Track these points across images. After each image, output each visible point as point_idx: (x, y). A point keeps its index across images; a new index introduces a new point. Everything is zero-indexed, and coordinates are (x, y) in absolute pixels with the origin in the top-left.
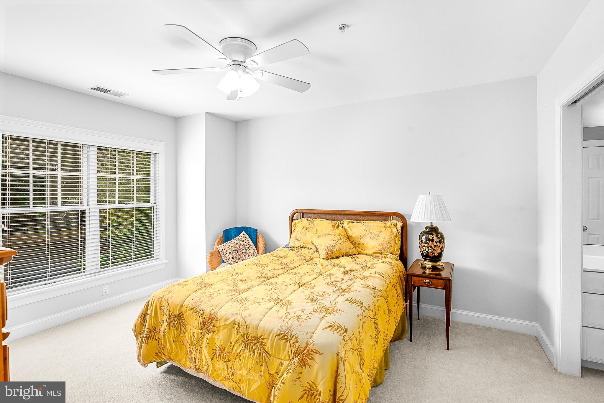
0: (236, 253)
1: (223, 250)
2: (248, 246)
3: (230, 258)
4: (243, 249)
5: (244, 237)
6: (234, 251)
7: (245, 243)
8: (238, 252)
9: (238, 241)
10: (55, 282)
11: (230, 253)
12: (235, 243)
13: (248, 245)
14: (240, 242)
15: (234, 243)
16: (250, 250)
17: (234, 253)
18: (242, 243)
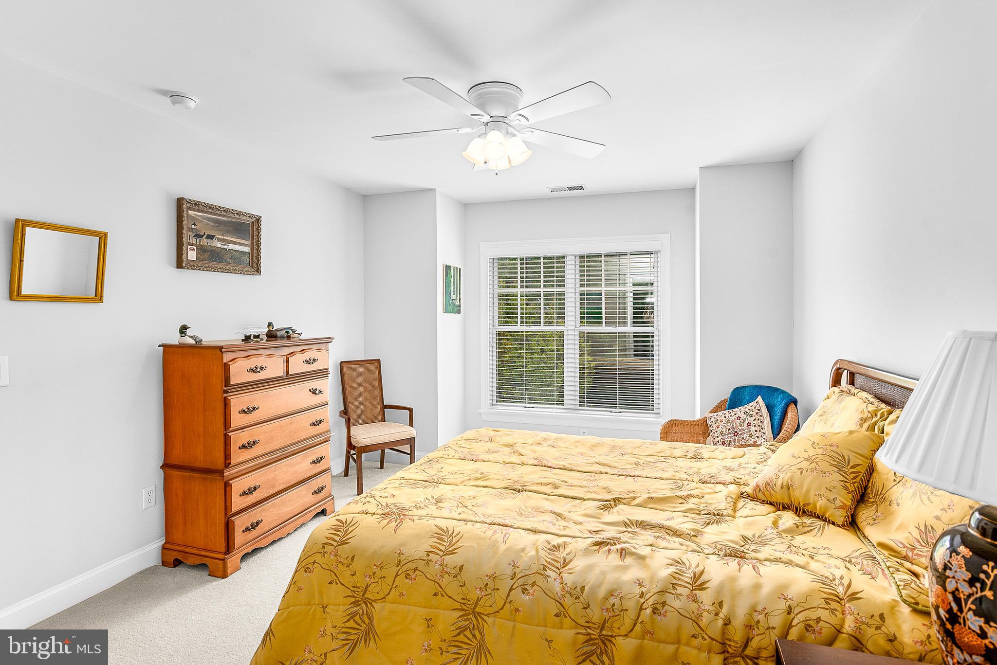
0: (732, 435)
1: (714, 423)
2: (756, 428)
3: (718, 442)
4: (746, 431)
5: (755, 408)
6: (730, 431)
7: (755, 420)
8: (736, 434)
9: (743, 412)
10: (533, 407)
11: (722, 433)
12: (737, 416)
13: (760, 426)
14: (745, 416)
15: (735, 414)
16: (758, 437)
17: (729, 434)
18: (749, 419)
